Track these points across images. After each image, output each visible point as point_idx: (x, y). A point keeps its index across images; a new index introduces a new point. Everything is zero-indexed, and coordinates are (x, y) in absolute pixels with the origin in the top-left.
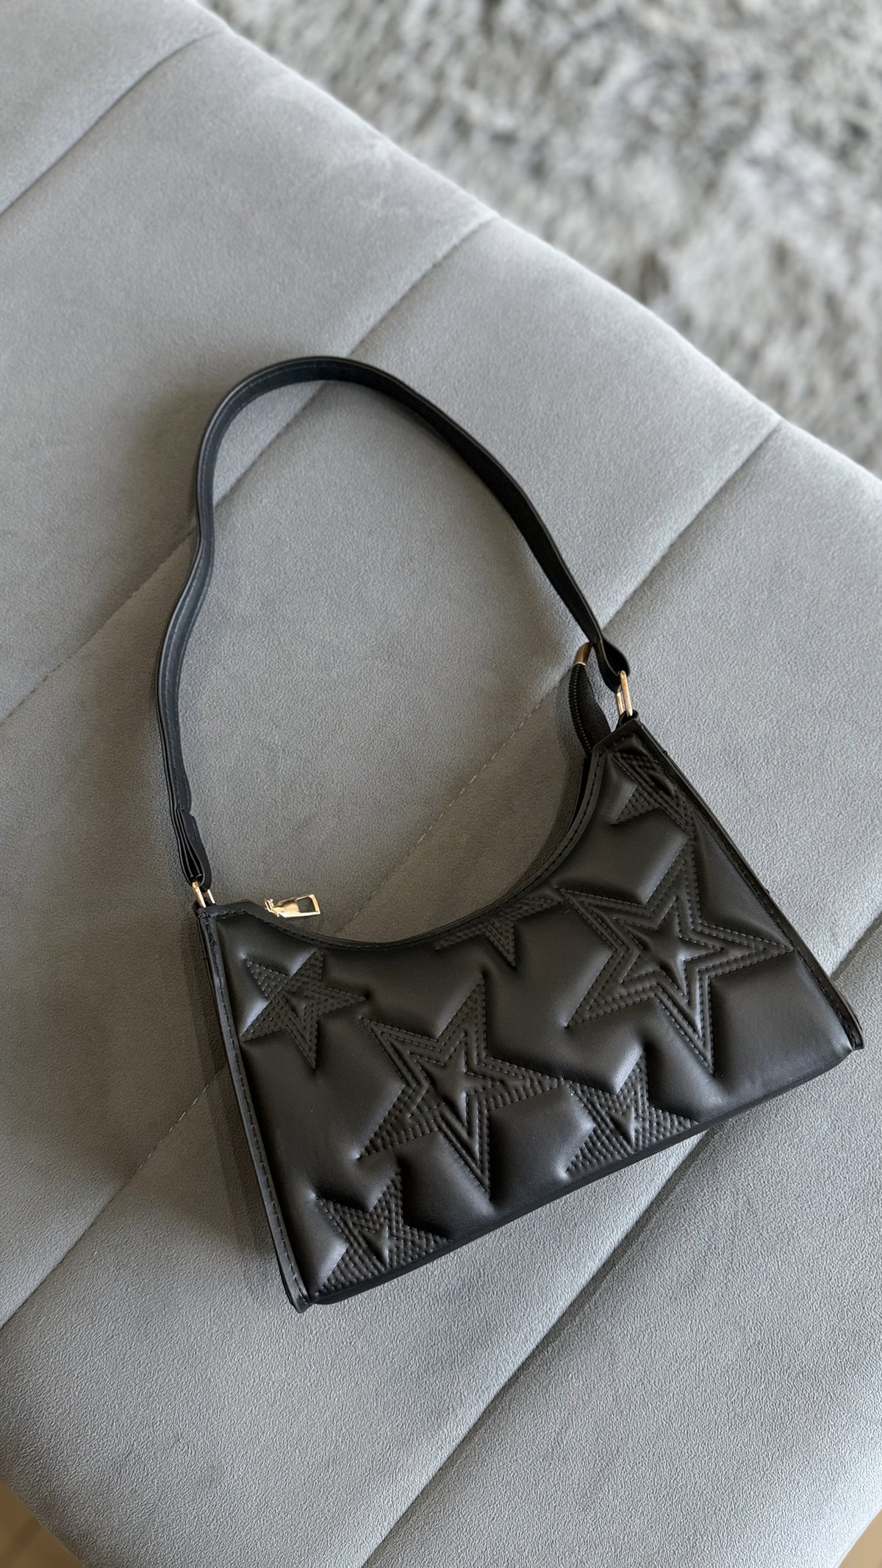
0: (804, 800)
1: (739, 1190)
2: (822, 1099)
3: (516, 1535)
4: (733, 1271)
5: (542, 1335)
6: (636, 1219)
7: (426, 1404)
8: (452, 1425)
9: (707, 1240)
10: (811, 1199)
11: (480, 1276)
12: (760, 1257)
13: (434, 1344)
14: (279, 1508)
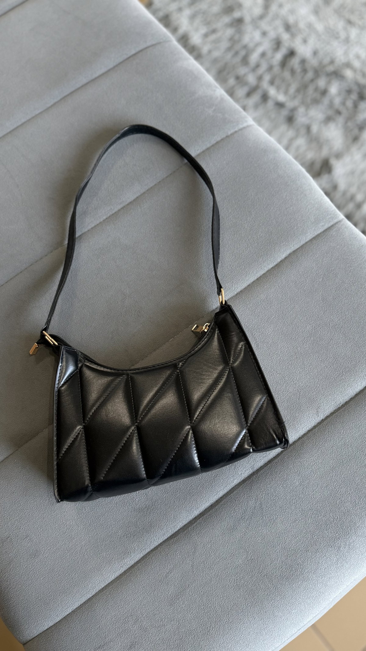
0: (318, 358)
1: (258, 499)
2: (298, 472)
3: (142, 607)
4: (249, 529)
5: (171, 534)
6: (216, 500)
7: (121, 548)
8: (129, 559)
9: (241, 514)
10: (285, 509)
11: (153, 505)
12: (261, 526)
13: (129, 527)
14: (57, 573)
